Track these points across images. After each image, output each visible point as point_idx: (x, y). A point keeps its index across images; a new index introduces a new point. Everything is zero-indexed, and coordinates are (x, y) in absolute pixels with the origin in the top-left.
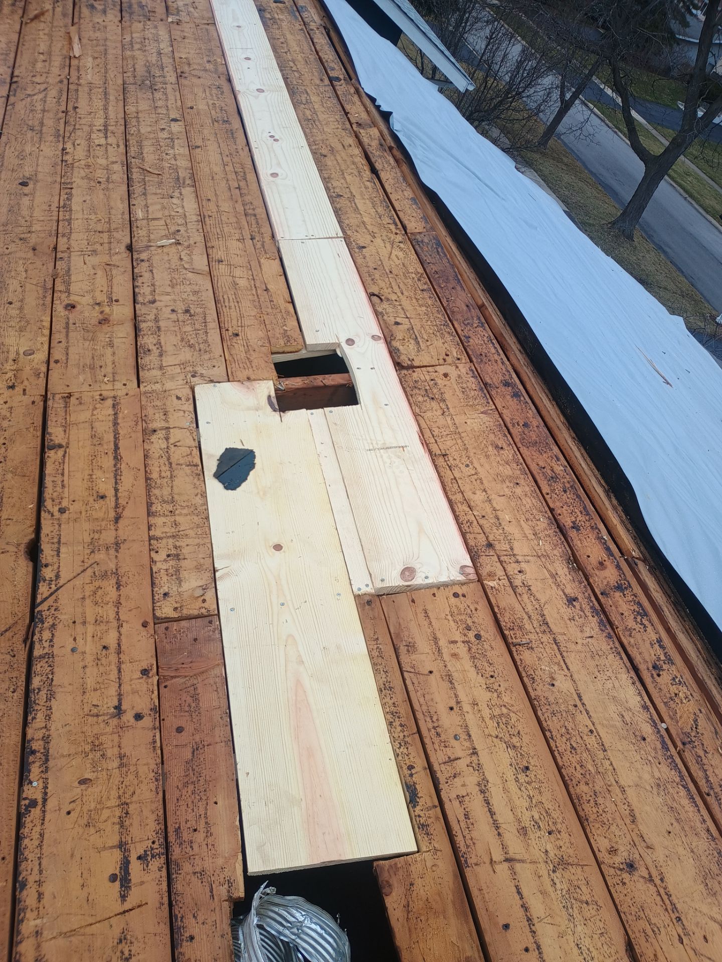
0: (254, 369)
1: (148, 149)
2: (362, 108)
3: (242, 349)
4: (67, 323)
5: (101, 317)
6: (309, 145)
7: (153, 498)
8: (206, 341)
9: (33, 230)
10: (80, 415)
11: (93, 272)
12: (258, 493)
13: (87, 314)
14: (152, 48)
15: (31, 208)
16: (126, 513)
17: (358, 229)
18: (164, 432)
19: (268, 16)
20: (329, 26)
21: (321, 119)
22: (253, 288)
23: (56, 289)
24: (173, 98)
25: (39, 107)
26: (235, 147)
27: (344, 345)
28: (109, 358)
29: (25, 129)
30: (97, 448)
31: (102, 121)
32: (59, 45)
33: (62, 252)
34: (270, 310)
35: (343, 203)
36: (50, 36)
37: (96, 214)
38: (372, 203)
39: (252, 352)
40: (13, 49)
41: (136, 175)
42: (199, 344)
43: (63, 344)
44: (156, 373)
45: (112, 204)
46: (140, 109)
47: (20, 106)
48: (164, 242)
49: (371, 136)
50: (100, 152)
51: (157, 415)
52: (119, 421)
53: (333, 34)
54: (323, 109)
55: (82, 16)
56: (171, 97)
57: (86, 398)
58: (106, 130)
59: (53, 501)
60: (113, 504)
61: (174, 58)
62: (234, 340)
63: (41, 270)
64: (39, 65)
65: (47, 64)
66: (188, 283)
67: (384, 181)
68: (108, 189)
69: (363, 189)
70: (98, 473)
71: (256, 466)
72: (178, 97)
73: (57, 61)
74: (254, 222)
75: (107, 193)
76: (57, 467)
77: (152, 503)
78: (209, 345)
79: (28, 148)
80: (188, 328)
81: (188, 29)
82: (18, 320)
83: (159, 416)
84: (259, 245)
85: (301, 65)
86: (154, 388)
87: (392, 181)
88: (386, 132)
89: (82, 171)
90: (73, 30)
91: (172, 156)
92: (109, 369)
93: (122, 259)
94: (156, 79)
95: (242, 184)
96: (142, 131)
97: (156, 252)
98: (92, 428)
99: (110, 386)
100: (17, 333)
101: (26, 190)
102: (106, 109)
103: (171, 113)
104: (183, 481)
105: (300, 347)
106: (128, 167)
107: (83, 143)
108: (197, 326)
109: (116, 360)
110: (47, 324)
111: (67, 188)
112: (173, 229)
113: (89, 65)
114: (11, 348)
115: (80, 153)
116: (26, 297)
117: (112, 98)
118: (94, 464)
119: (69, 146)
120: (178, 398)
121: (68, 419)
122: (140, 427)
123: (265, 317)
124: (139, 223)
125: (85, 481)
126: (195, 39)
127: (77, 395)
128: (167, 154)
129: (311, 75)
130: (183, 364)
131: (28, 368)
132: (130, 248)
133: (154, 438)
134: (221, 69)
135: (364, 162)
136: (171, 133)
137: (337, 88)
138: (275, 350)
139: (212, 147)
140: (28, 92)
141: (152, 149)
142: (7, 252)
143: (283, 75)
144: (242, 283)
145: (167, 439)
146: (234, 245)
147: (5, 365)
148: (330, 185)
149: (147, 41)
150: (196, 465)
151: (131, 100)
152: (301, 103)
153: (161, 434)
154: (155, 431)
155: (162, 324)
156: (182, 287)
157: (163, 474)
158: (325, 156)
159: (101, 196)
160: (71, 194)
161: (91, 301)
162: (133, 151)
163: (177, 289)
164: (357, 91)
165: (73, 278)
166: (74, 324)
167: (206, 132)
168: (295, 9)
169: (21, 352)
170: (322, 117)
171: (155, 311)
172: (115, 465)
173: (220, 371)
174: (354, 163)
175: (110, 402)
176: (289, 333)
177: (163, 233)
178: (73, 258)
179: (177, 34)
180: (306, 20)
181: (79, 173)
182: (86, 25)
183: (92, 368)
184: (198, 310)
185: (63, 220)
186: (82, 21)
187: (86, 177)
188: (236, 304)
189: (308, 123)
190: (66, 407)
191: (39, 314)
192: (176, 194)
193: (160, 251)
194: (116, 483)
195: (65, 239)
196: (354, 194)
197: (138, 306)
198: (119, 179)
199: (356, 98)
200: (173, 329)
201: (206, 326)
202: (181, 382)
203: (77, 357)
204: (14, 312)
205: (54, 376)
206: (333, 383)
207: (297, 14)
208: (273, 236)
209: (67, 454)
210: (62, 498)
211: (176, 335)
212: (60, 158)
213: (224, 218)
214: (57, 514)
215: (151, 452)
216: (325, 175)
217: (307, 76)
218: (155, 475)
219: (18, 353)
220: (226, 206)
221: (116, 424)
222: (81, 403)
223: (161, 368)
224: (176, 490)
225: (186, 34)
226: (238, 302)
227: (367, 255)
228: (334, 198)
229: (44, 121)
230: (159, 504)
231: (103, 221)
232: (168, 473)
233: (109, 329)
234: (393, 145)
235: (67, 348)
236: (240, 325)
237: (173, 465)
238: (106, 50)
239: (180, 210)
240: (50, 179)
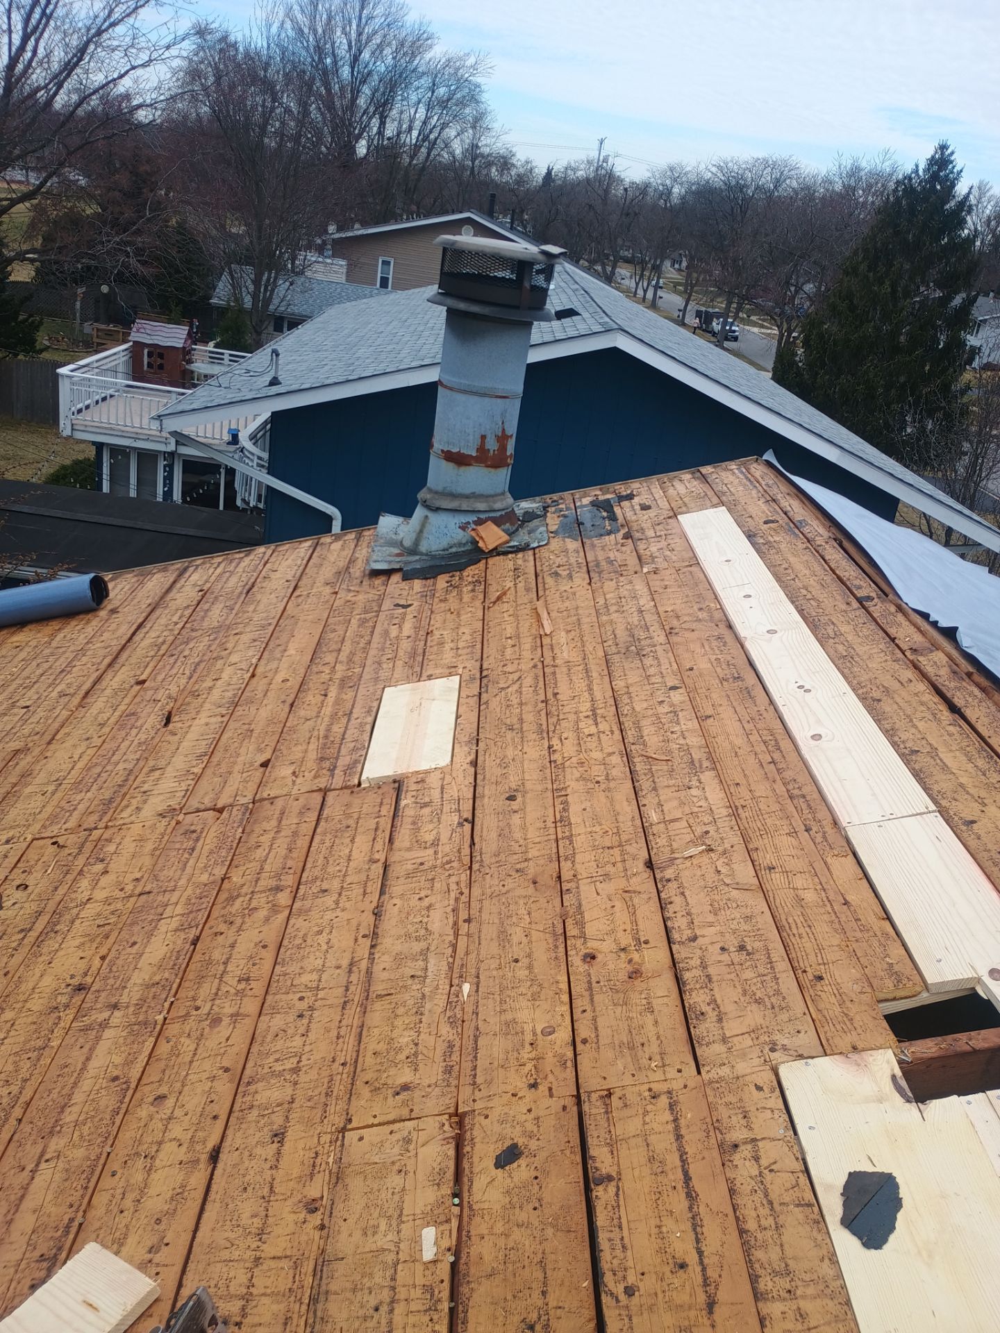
0: (860, 1031)
1: (649, 730)
2: (912, 630)
3: (833, 1000)
4: (589, 982)
5: (630, 968)
6: (853, 690)
7: (757, 1266)
8: (778, 992)
9: (530, 856)
10: (629, 1126)
11: (609, 904)
12: (919, 1252)
13: (611, 967)
14: (631, 607)
15: (524, 828)
16: (722, 1296)
17: (956, 796)
18: (749, 1147)
19: (762, 541)
20: (840, 536)
21: (860, 653)
22: (827, 903)
23: (568, 934)
24: (666, 661)
25: (515, 701)
26: (756, 709)
27: (987, 979)
28: (650, 1030)
29: (504, 730)
30: (660, 1179)
31: (588, 705)
32: (526, 624)
33: (568, 881)
34: (859, 935)
35: (922, 761)
36: (515, 616)
37: (601, 825)
38: (966, 755)
39: (848, 1004)
40: (479, 639)
41: (640, 767)
42: (769, 997)
43: (589, 1014)
44: (719, 1048)
45: (617, 807)
46: (630, 681)
47: (494, 703)
48: (693, 851)
49: (937, 663)
50: (592, 743)
51: (734, 1118)
52: (683, 1132)
53: (846, 544)
54: (860, 640)
55: (547, 586)
56: (664, 661)
57: (632, 1098)
58: (595, 715)
59: (615, 1274)
60: (700, 1279)
61: (658, 613)
62: (819, 987)
63: (547, 910)
64: (509, 651)
65: (517, 648)
66: (734, 905)
67: (973, 721)
68: (609, 789)
69: (947, 737)
70: (669, 1224)
71: (904, 1202)
72: (673, 659)
73: (527, 643)
74: (804, 806)
75: (609, 794)
76: (611, 1214)
77: (758, 1277)
78: (784, 998)
79: (510, 753)
80: (749, 974)
81: (668, 576)
82: (529, 983)
83: (737, 1120)
84: (819, 839)
85: (816, 591)
86: (721, 1073)
87: (986, 721)
88: (955, 654)
89: (575, 771)
90: (540, 604)
91: (679, 733)
92: (654, 1048)
93: (642, 881)
94: (642, 643)
95: (777, 756)
96: (638, 708)
97: (684, 866)
98: (648, 1145)
99: (659, 1075)
100: (529, 1003)
101: (515, 805)
102: (590, 689)
103: (667, 679)
104: (796, 1232)
105: (918, 989)
106: (628, 756)
107: (571, 735)
108: (761, 970)
109: (661, 1033)
110: (564, 986)
111: (559, 793)
112: (699, 830)
113: (563, 641)
114: (525, 1026)
115: (569, 748)
116: (534, 950)
117: (595, 674)
118: (661, 1207)
119: (555, 742)
120: (759, 1088)
121: (613, 1130)
122: (713, 1141)
123: (855, 945)
124: (655, 829)
125: (653, 1236)
126: (680, 587)
127: (618, 1093)
128: (672, 732)
129: (832, 601)
130: (753, 1031)
131: (550, 1055)
132: (650, 864)
133: (737, 1158)
134: (718, 615)
135: (937, 699)
136: (672, 705)
137: (871, 609)
138: (882, 996)
139: (726, 713)
140: (501, 686)
141: (653, 729)
142: (504, 890)
143: (796, 608)
144: (810, 896)
145: (757, 1159)
146: (785, 842)
147: (521, 1052)
148: (896, 739)
149: (623, 600)
150: (810, 1205)
151: (617, 673)
152: (829, 637)
153: (745, 1151)
154: (736, 1146)
155: (712, 970)
156: (728, 913)
157: (764, 1223)
158: (879, 700)
159: (603, 800)
160: (566, 803)
161: (614, 947)
162: (631, 735)
163: (722, 916)
164: (900, 609)
165: (587, 916)
166: (598, 982)
167: (714, 696)
168: (792, 525)
169: (539, 1031)
170: (860, 650)
171: (699, 952)
172: (690, 1208)
173: (807, 1039)
174: (922, 704)
175: (664, 1101)
176: (896, 968)
177: (688, 838)
178: (582, 888)
179: (656, 584)
180: (809, 536)
181: (572, 774)
182: (552, 595)
183: (632, 1048)
184: (757, 945)
185: (563, 838)
186: (547, 592)
187: (582, 778)
188: (807, 929)
189: (844, 662)
190: (607, 1112)
191: (553, 972)
192: (694, 783)
193: (688, 863)
194: (698, 1241)
195: (569, 863)
196: (936, 745)
197: (675, 947)
198: (620, 774)
199: (900, 618)
200: (729, 977)
201: (772, 968)
202: (757, 1061)
203: (609, 1031)
204: (522, 973)
205: (584, 1062)
206: (986, 1045)
207: (796, 531)
208: (835, 823)
209: (621, 1192)
210: (625, 1270)
211: (735, 987)
212: (548, 760)
213: (762, 806)
214: (622, 1297)
215: (738, 1185)
216: (886, 726)
217: (828, 604)
218: (751, 1225)
219: (535, 1034)
220: (761, 789)
221: (679, 1137)
222: (626, 1106)
223: (724, 1040)
224: (789, 1252)
225: (667, 583)
226: (810, 926)
227: (982, 833)
228: (907, 757)
229: (524, 716)
230: (768, 1278)
231: (610, 833)
232: (771, 1221)
233: (644, 985)
234: (971, 669)
235: (594, 1019)
236: (821, 961)
237: (776, 1205)
238: (579, 620)
239: (702, 803)
240: (540, 788)
